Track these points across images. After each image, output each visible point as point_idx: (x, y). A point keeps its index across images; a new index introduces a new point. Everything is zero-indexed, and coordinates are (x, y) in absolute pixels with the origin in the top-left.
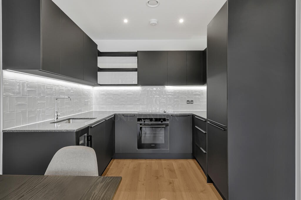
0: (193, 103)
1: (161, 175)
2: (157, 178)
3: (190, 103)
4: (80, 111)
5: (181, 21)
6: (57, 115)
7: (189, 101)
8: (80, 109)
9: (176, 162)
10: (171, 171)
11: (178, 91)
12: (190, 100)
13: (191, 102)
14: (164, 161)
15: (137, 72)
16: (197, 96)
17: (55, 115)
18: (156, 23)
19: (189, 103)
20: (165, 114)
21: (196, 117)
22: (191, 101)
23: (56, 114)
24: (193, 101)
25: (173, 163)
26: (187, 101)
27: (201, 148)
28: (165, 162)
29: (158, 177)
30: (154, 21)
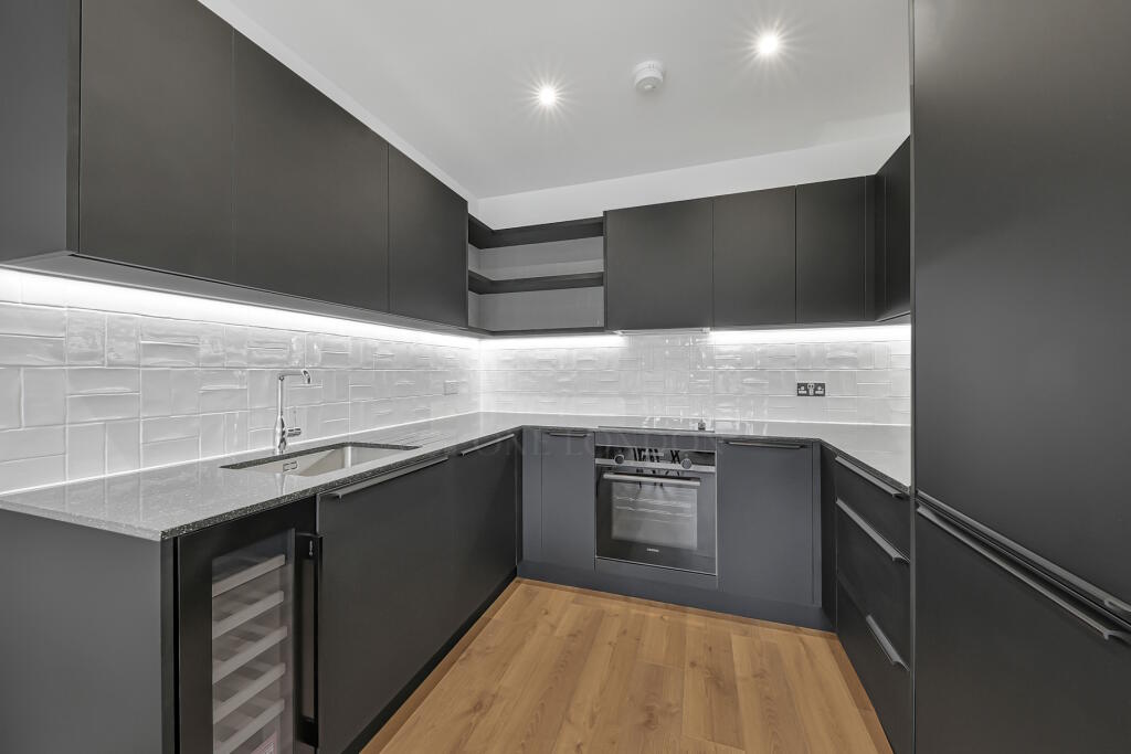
0: (823, 395)
1: (670, 705)
2: (649, 723)
3: (811, 392)
4: (426, 413)
5: (769, 45)
6: (283, 433)
7: (805, 385)
8: (423, 406)
9: (746, 633)
10: (720, 684)
11: (759, 350)
12: (811, 381)
13: (816, 389)
14: (694, 621)
15: (602, 288)
16: (845, 368)
17: (275, 433)
18: (661, 78)
19: (808, 395)
20: (701, 433)
21: (838, 459)
22: (817, 385)
23: (279, 430)
24: (823, 386)
25: (735, 638)
26: (799, 385)
27: (870, 619)
28: (701, 624)
29: (651, 715)
30: (647, 69)
